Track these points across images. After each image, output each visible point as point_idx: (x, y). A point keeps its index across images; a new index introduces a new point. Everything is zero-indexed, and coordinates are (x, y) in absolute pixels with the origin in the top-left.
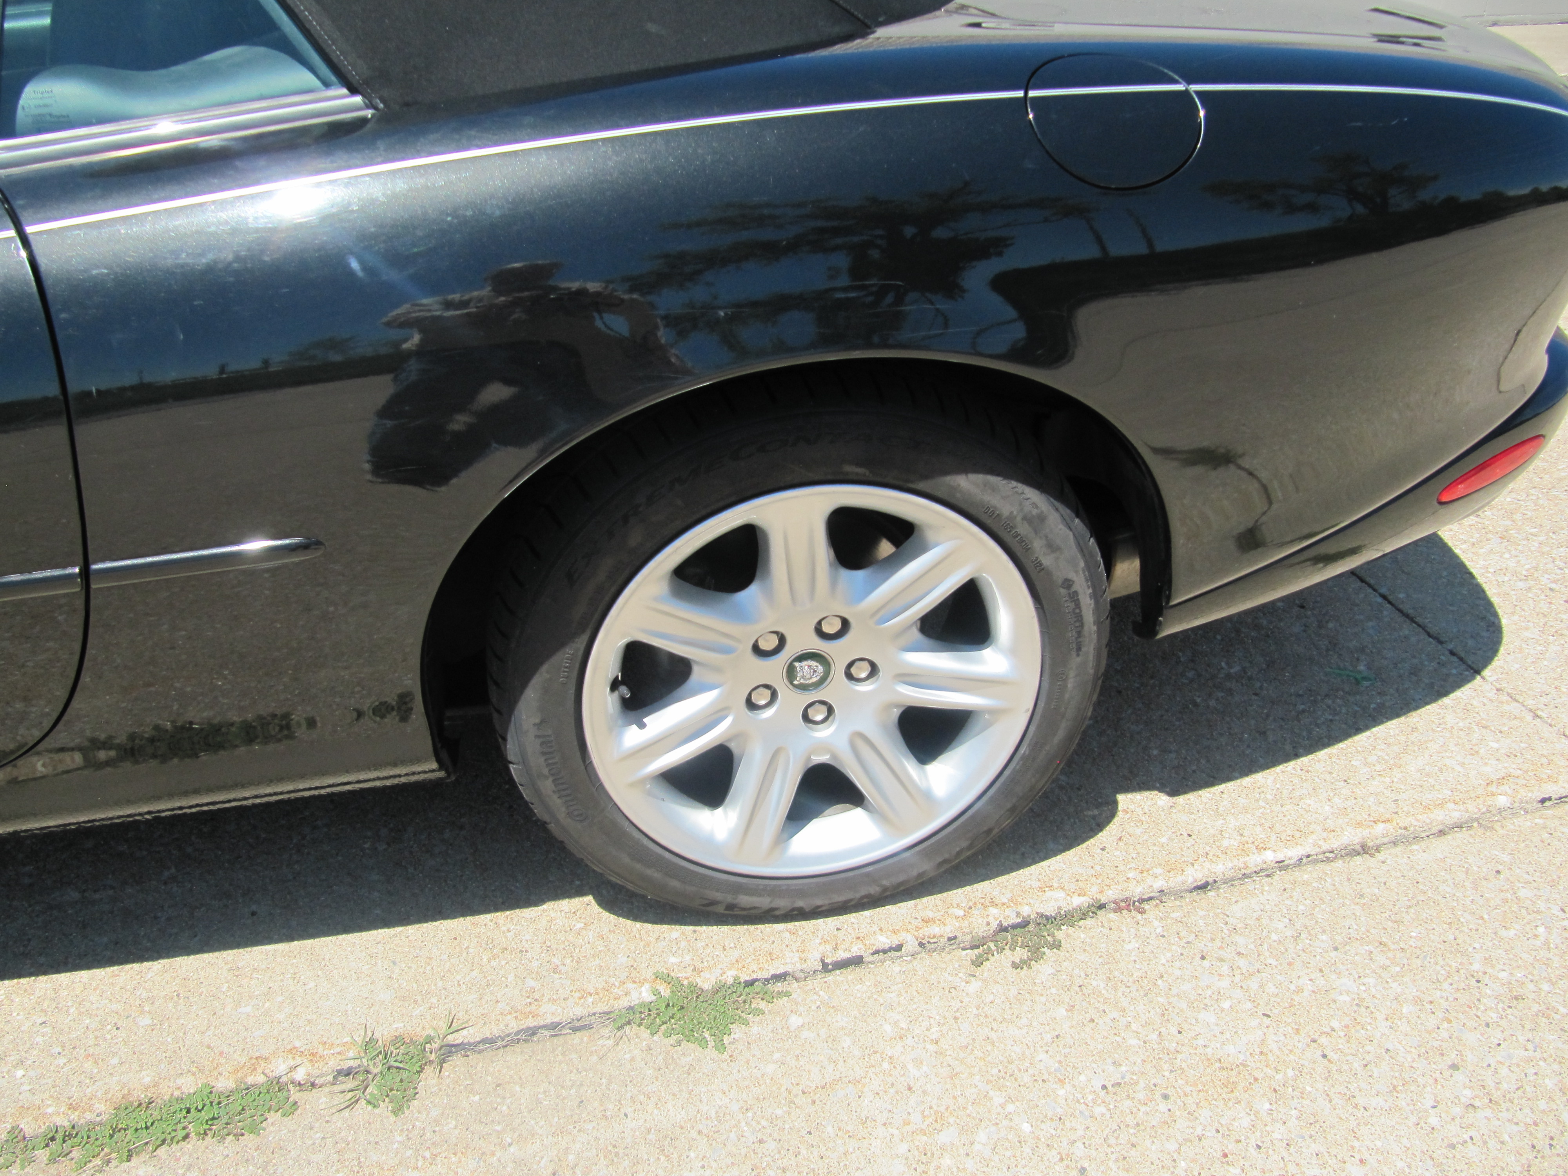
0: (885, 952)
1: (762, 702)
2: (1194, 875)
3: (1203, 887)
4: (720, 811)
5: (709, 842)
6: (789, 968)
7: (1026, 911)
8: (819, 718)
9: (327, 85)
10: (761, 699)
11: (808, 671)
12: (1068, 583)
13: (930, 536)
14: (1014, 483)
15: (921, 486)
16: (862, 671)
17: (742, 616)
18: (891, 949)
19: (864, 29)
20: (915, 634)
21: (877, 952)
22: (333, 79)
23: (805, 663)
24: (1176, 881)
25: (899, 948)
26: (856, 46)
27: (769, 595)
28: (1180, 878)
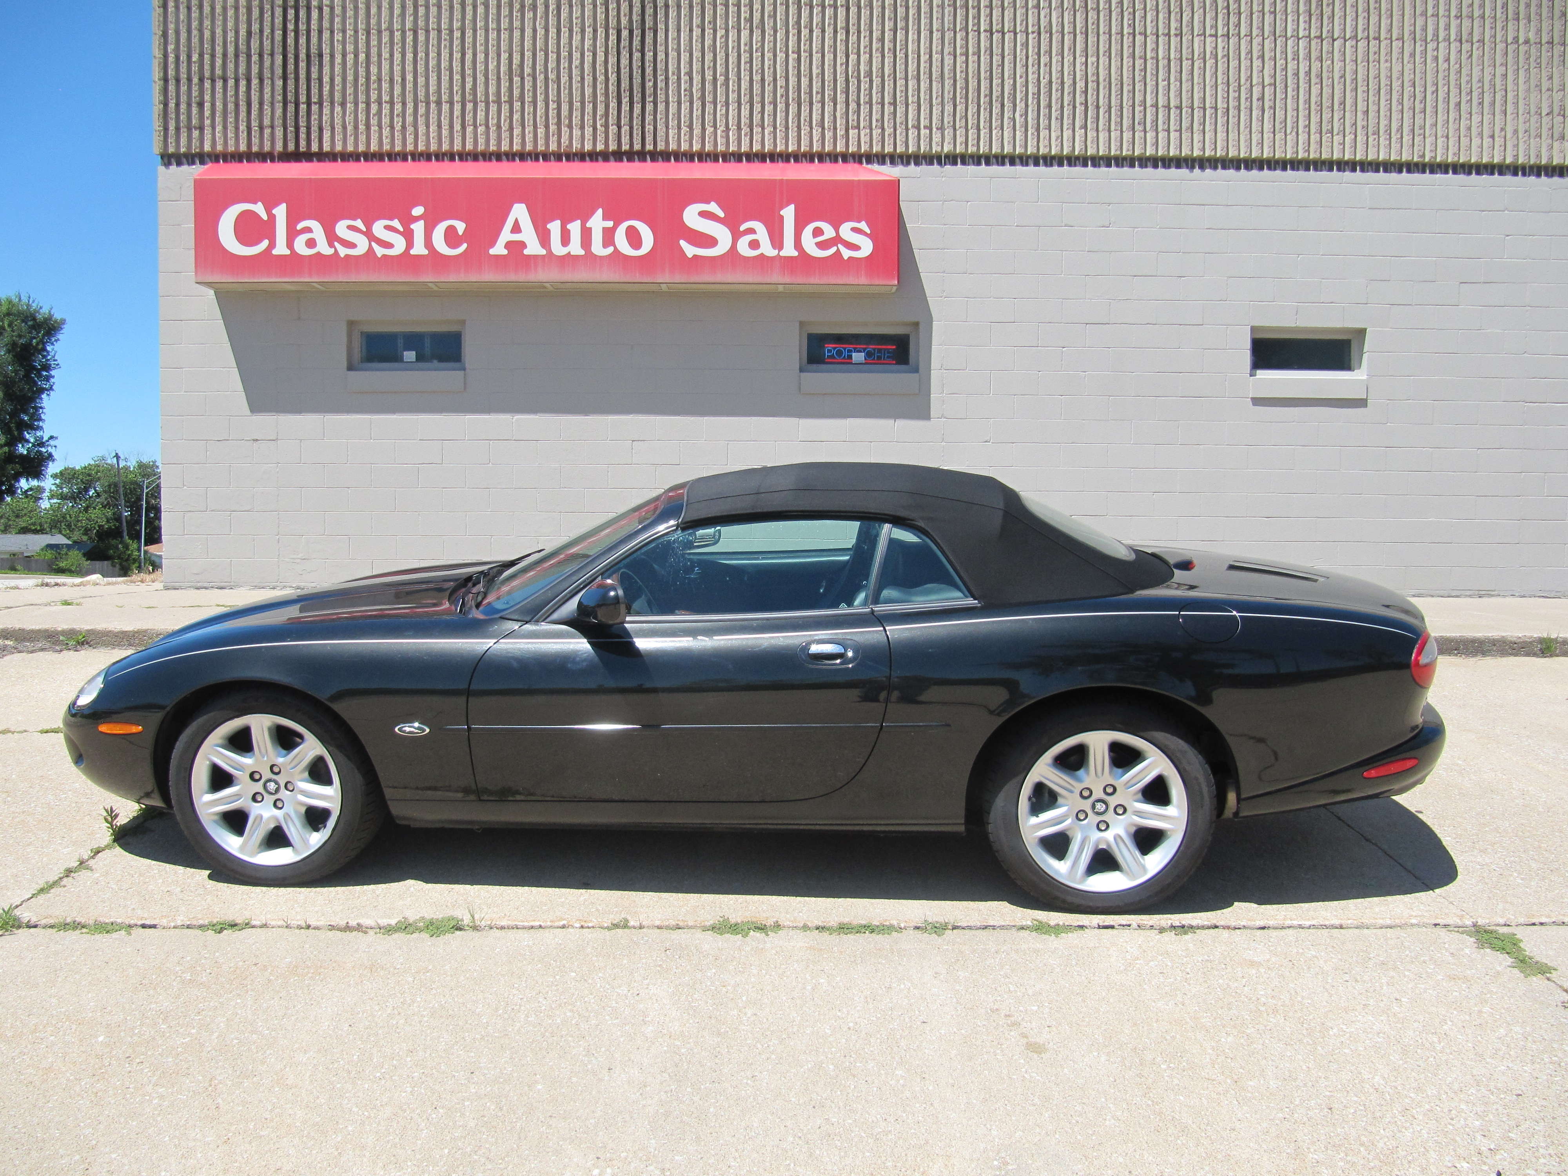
0: (1123, 926)
1: (1082, 818)
2: (1261, 923)
3: (1263, 928)
4: (1062, 862)
5: (1057, 872)
6: (1085, 924)
7: (1183, 923)
8: (1103, 828)
9: (966, 597)
10: (1082, 816)
11: (1100, 807)
12: (1196, 779)
13: (1147, 755)
14: (1175, 738)
15: (1142, 734)
16: (1120, 811)
17: (1079, 780)
18: (1126, 925)
19: (1132, 591)
20: (1140, 796)
21: (1120, 925)
22: (969, 595)
23: (1099, 803)
24: (1250, 924)
25: (1129, 926)
26: (1131, 596)
27: (1088, 772)
28: (1253, 923)
